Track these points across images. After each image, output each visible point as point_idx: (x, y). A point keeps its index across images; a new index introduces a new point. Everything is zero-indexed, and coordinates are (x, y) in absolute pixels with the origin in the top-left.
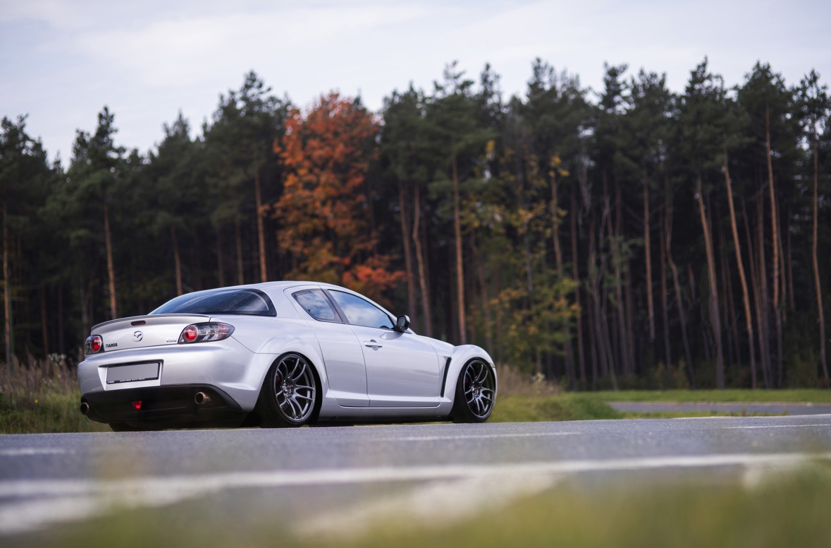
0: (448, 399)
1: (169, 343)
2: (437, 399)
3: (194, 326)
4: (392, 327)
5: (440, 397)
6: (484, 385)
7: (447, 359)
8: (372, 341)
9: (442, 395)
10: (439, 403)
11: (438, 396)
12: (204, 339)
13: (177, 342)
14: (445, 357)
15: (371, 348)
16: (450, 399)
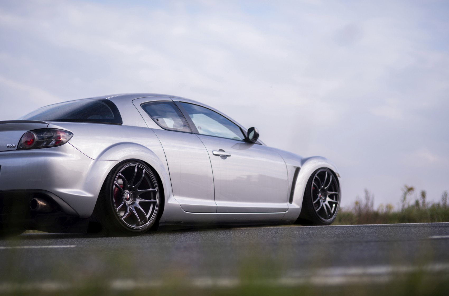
0: (297, 204)
1: (9, 149)
2: (285, 205)
3: (32, 132)
4: (244, 138)
5: (288, 203)
6: (330, 189)
7: (296, 168)
8: (221, 150)
9: (291, 201)
10: (287, 209)
11: (287, 202)
12: (41, 146)
13: (16, 148)
14: (295, 167)
15: (219, 157)
16: (298, 204)
